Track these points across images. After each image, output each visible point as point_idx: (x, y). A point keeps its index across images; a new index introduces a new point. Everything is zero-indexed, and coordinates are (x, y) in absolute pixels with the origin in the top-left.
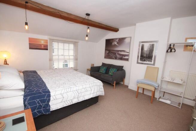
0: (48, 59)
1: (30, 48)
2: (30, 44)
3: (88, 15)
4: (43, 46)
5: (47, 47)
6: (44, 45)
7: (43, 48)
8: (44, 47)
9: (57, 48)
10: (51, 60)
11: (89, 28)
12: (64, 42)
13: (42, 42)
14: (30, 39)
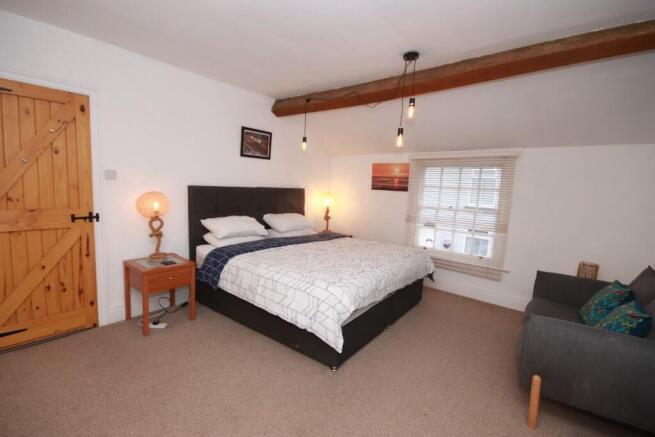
0: (404, 217)
1: (375, 187)
2: (373, 177)
3: (411, 56)
4: (396, 180)
5: (407, 183)
6: (400, 178)
7: (396, 185)
8: (400, 182)
9: (438, 184)
10: (411, 219)
11: (412, 101)
12: (460, 163)
13: (397, 172)
14: (376, 168)
